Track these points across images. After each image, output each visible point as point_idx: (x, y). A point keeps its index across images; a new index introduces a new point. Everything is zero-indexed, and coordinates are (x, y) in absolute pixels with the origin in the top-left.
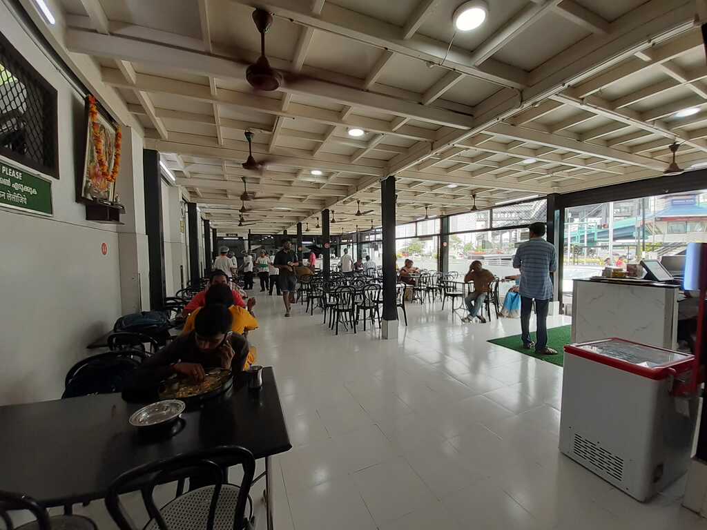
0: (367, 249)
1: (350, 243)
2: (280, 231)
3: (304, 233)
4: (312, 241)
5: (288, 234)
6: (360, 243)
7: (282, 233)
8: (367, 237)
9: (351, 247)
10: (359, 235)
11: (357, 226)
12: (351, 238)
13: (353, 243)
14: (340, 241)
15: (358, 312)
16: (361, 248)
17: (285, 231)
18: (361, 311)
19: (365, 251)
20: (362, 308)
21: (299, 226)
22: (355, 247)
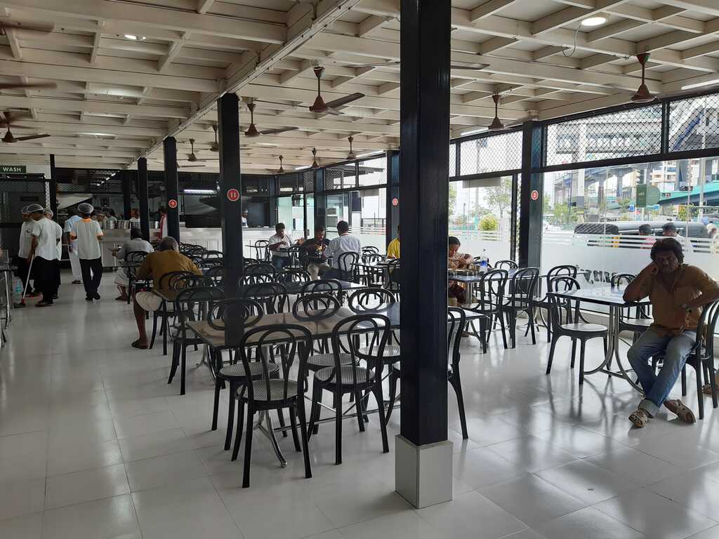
0: (337, 208)
1: (300, 193)
2: (131, 160)
3: (183, 165)
4: (214, 188)
5: (149, 168)
6: (321, 194)
7: (134, 167)
8: (337, 181)
9: (302, 202)
10: (319, 174)
11: (314, 152)
12: (302, 183)
13: (305, 193)
14: (277, 190)
15: (317, 397)
16: (324, 204)
17: (142, 163)
18: (328, 397)
19: (334, 211)
20: (329, 386)
21: (170, 148)
22: (311, 202)
